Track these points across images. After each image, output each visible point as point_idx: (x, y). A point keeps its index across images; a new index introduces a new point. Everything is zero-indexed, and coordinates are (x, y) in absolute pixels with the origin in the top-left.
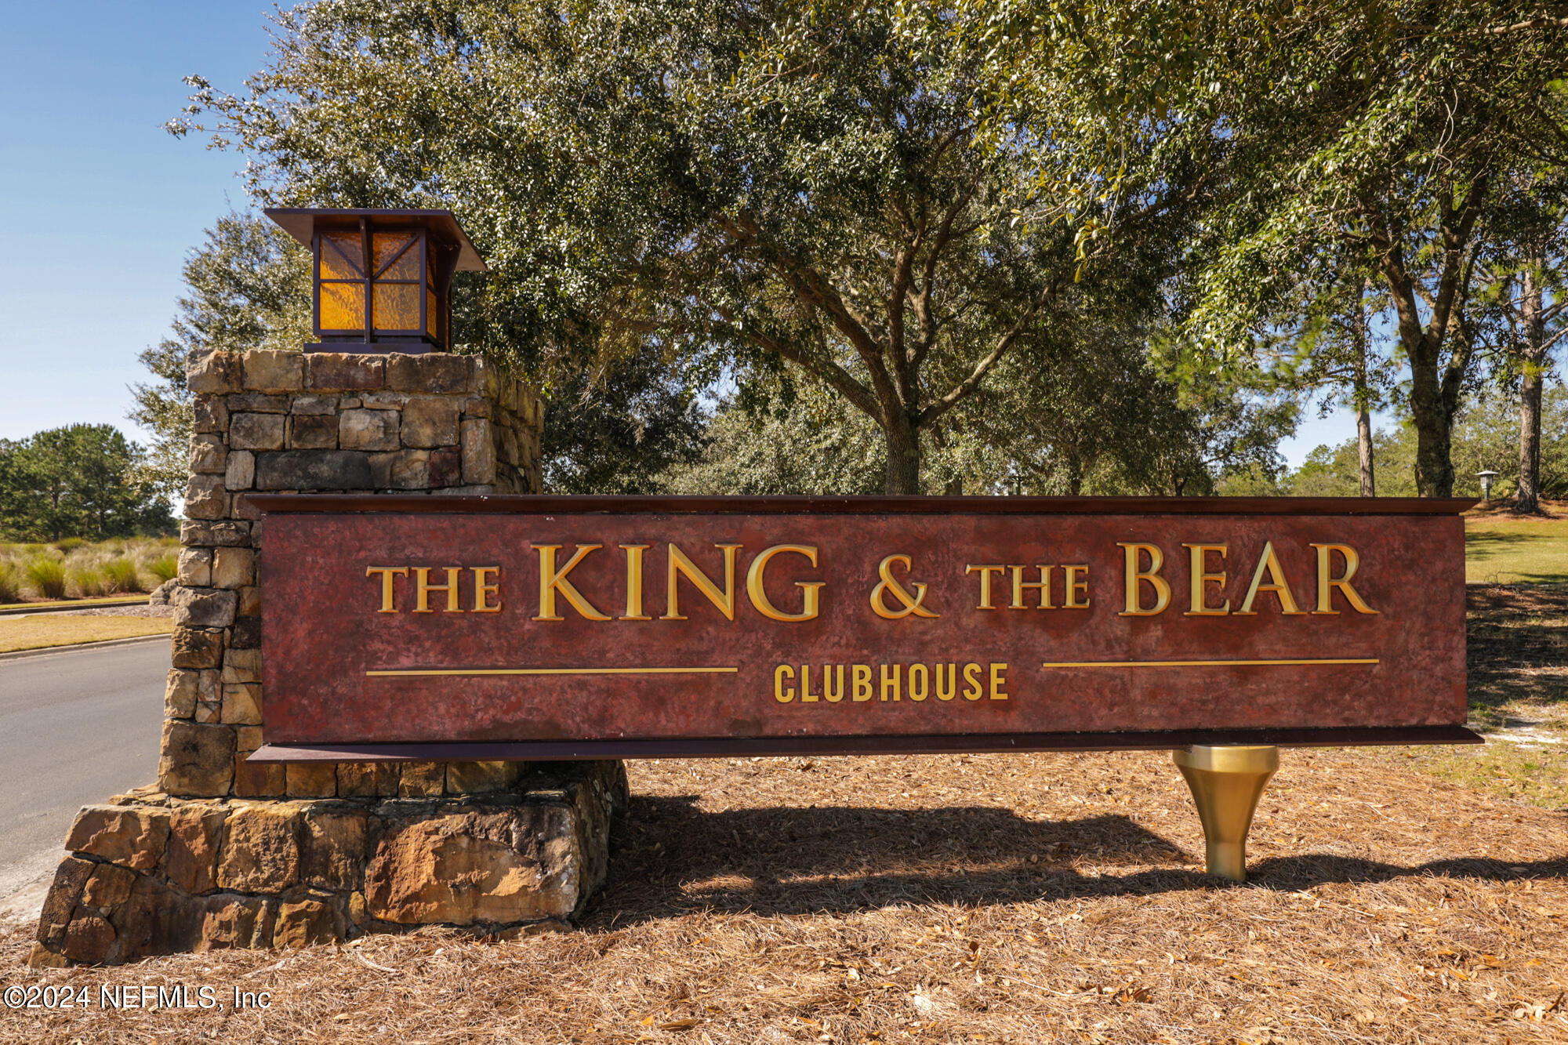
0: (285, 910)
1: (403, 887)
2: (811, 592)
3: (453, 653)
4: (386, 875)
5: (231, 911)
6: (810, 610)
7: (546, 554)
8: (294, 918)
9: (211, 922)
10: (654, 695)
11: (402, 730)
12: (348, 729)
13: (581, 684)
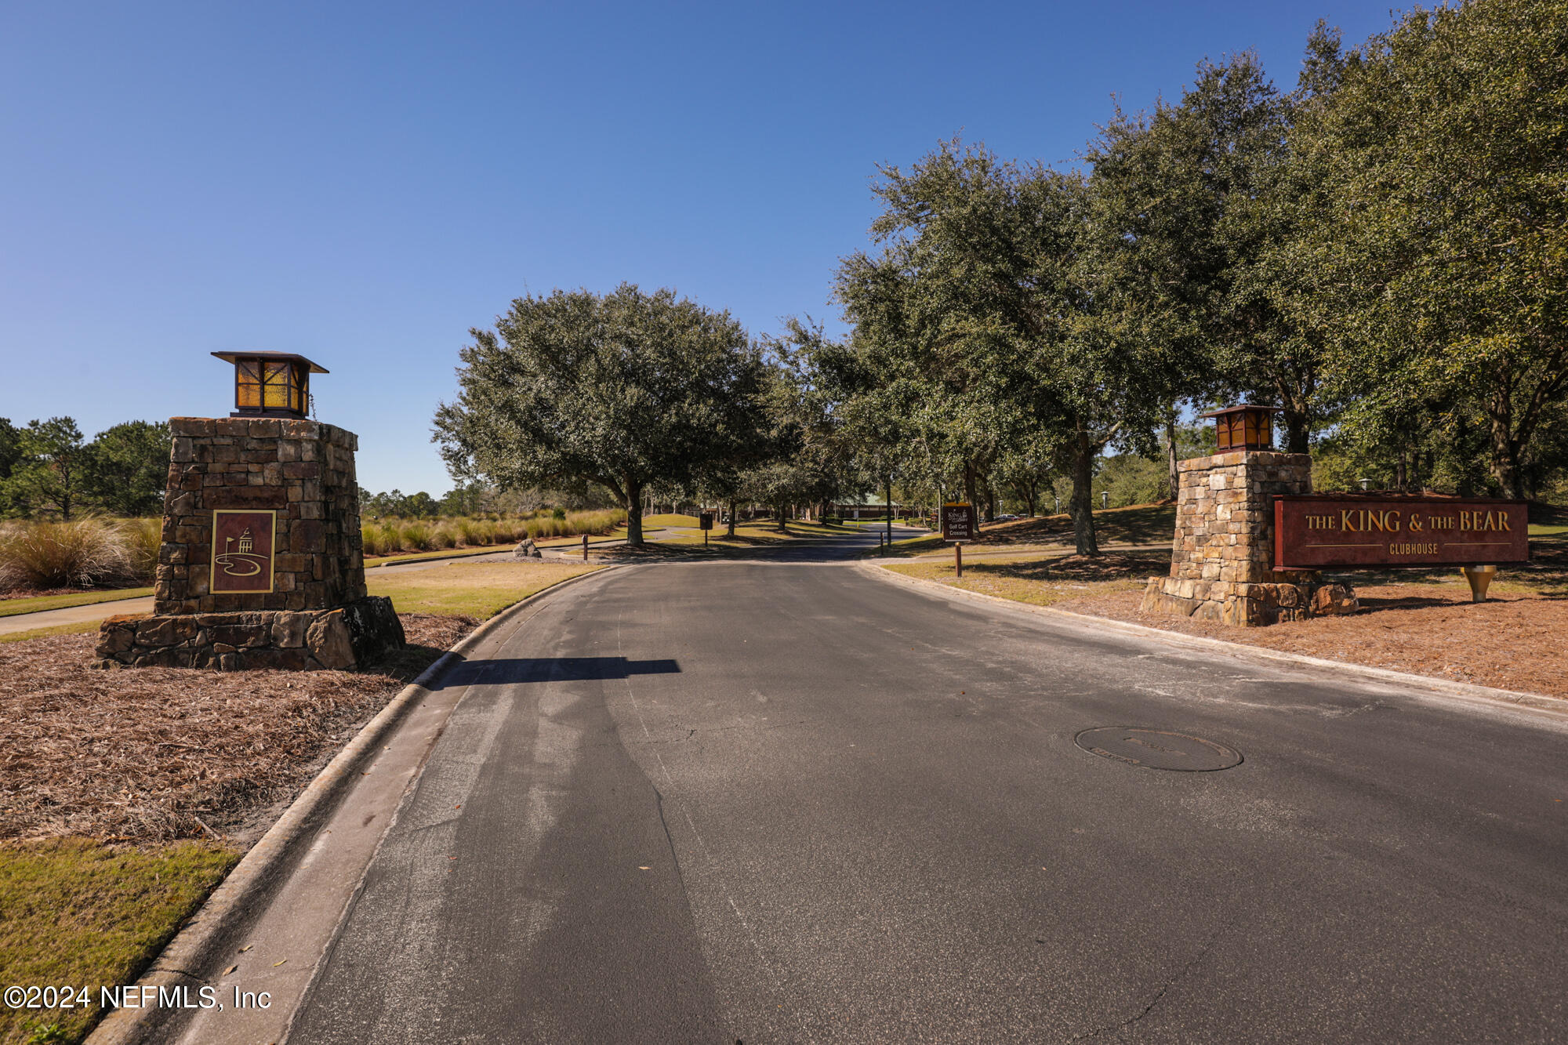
0: (1297, 612)
1: (1322, 604)
2: (1398, 524)
3: (1323, 541)
4: (1317, 601)
5: (1285, 612)
6: (1398, 528)
7: (1344, 513)
8: (1300, 613)
9: (1281, 615)
10: (1365, 552)
11: (1313, 562)
12: (1301, 562)
13: (1350, 549)
